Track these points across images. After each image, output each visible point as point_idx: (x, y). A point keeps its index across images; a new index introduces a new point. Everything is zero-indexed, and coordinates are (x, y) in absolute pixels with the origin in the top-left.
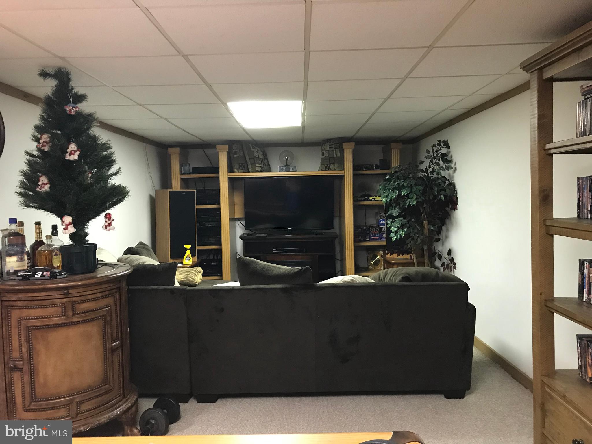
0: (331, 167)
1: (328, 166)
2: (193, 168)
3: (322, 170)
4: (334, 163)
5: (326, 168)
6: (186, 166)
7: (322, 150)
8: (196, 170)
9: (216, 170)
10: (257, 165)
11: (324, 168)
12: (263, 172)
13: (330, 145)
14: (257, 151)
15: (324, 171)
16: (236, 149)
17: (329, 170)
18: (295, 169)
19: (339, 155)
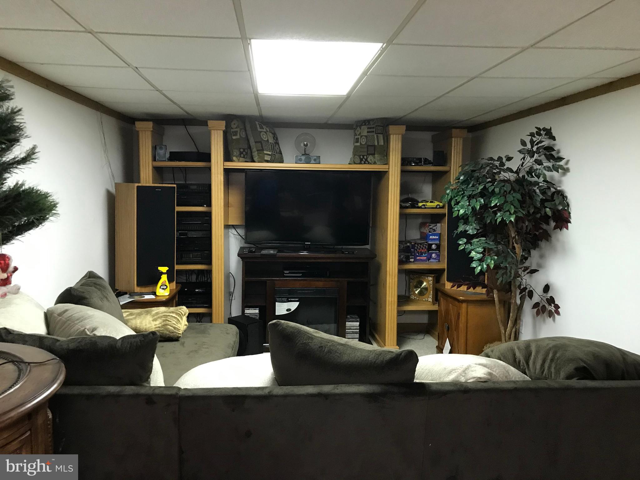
0: (369, 160)
1: (365, 157)
2: (170, 152)
3: (355, 163)
4: (374, 154)
5: (361, 160)
6: (161, 148)
7: (356, 135)
8: (174, 156)
9: (207, 157)
10: (265, 152)
11: (358, 160)
12: (273, 162)
13: (368, 128)
14: (265, 132)
15: (357, 164)
16: (236, 128)
17: (365, 163)
18: (317, 161)
19: (382, 143)
